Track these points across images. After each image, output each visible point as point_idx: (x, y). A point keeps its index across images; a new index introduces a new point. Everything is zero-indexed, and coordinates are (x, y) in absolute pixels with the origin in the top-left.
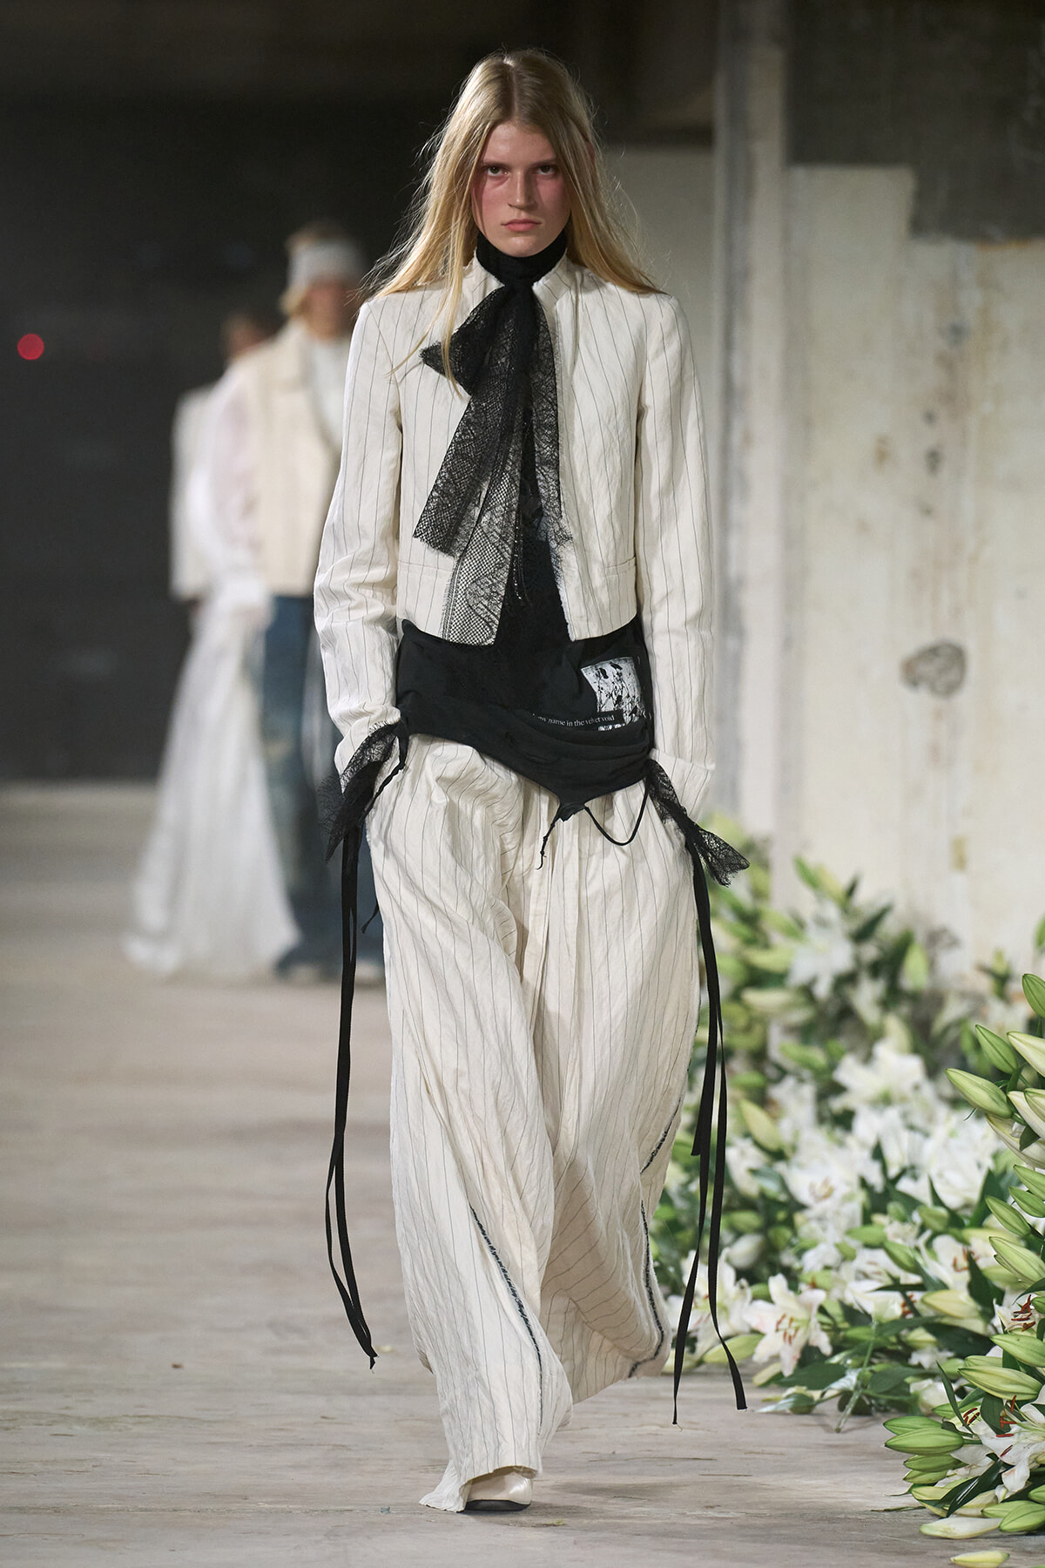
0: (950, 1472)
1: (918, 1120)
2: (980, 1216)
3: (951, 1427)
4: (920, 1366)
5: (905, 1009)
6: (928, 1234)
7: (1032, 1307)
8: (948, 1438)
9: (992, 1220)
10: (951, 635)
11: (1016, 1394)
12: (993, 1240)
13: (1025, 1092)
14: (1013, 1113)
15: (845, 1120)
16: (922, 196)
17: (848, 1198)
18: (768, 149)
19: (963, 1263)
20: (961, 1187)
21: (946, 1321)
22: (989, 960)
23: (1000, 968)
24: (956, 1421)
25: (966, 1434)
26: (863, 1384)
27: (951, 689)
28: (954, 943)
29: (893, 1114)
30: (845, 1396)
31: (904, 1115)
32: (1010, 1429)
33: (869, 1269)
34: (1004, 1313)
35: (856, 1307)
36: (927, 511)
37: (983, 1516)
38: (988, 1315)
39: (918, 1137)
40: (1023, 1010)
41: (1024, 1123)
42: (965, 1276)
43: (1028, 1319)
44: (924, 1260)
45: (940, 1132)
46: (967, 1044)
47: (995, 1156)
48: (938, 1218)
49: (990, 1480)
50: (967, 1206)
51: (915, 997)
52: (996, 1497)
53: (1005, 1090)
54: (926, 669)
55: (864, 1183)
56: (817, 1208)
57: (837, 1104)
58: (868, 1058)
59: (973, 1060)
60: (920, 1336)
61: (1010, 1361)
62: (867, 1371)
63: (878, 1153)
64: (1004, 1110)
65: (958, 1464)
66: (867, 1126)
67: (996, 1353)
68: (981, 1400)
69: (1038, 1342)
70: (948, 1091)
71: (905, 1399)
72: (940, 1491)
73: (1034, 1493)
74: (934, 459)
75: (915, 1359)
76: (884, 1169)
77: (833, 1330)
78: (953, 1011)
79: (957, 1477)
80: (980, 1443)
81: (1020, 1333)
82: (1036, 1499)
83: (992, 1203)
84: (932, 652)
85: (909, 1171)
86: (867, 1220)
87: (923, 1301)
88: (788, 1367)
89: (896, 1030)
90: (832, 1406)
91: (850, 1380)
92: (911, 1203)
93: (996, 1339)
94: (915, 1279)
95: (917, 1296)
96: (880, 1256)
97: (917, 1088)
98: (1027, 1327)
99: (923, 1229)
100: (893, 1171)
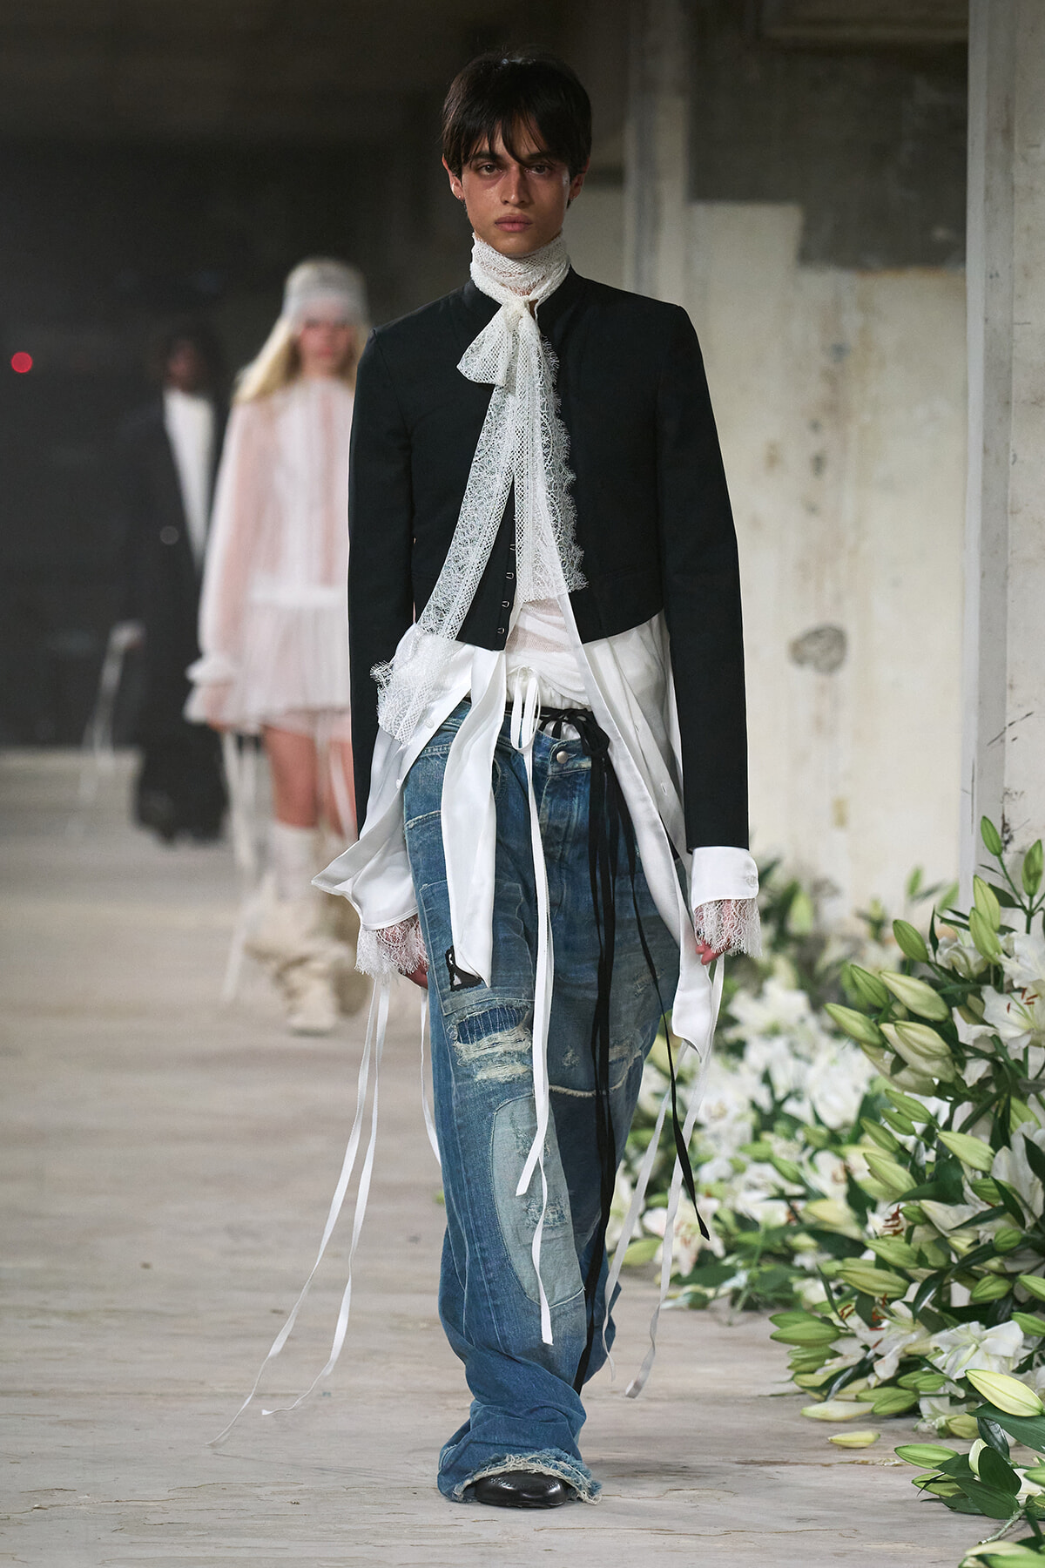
0: (828, 1361)
1: (803, 1049)
2: (856, 1136)
3: (828, 1321)
4: (802, 1268)
5: (792, 950)
6: (810, 1151)
7: (901, 1215)
8: (827, 1331)
9: (867, 1138)
10: (833, 619)
11: (886, 1292)
12: (867, 1156)
13: (896, 1025)
14: (884, 1043)
15: (737, 1049)
16: (809, 228)
17: (740, 1118)
18: (672, 188)
19: (841, 1175)
20: (840, 1108)
21: (826, 1227)
22: (866, 907)
23: (876, 914)
24: (833, 1316)
25: (843, 1328)
26: (751, 1283)
27: (833, 667)
28: (835, 892)
29: (780, 1044)
30: (736, 1294)
31: (791, 1045)
32: (880, 1323)
33: (758, 1181)
34: (877, 1222)
35: (747, 1216)
36: (812, 509)
37: (858, 1400)
38: (863, 1221)
39: (802, 1065)
40: (896, 952)
41: (894, 1051)
42: (843, 1188)
43: (897, 1225)
44: (807, 1173)
45: (822, 1060)
46: (846, 982)
47: (871, 1082)
48: (820, 1136)
49: (864, 1369)
50: (845, 1125)
51: (800, 940)
52: (869, 1385)
53: (877, 1023)
54: (813, 649)
55: (754, 1105)
56: (713, 1127)
57: (731, 1035)
58: (759, 994)
59: (853, 996)
60: (803, 1240)
61: (881, 1263)
62: (755, 1271)
63: (767, 1079)
64: (876, 1040)
65: (835, 1354)
66: (757, 1054)
67: (869, 1256)
68: (855, 1298)
69: (906, 1247)
70: (829, 1023)
71: (788, 1296)
72: (819, 1378)
73: (903, 1380)
74: (818, 463)
75: (799, 1260)
76: (772, 1093)
77: (726, 1235)
78: (834, 952)
79: (834, 1365)
80: (853, 1336)
81: (890, 1238)
82: (902, 1384)
83: (867, 1124)
84: (816, 634)
85: (795, 1094)
86: (756, 1137)
87: (805, 1210)
88: (686, 1269)
89: (784, 970)
90: (723, 1304)
91: (740, 1280)
92: (795, 1123)
93: (869, 1243)
94: (798, 1190)
95: (800, 1205)
96: (768, 1170)
97: (802, 1020)
98: (896, 1233)
99: (806, 1145)
100: (780, 1094)
